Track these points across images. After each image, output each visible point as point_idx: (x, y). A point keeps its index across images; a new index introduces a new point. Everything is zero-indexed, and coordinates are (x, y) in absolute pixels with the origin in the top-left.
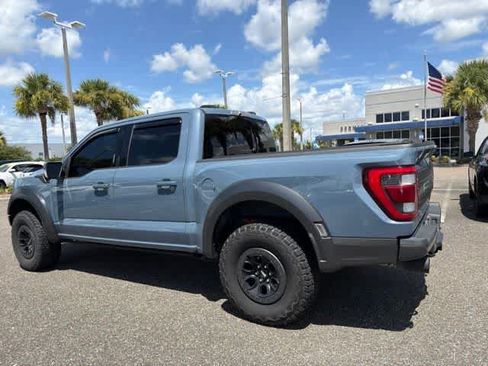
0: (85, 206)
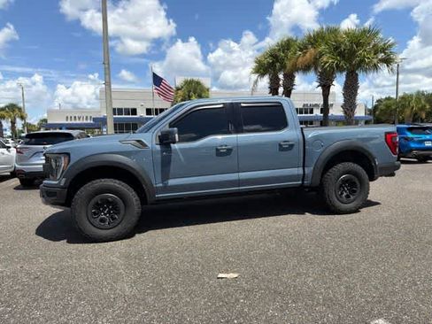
0: (197, 163)
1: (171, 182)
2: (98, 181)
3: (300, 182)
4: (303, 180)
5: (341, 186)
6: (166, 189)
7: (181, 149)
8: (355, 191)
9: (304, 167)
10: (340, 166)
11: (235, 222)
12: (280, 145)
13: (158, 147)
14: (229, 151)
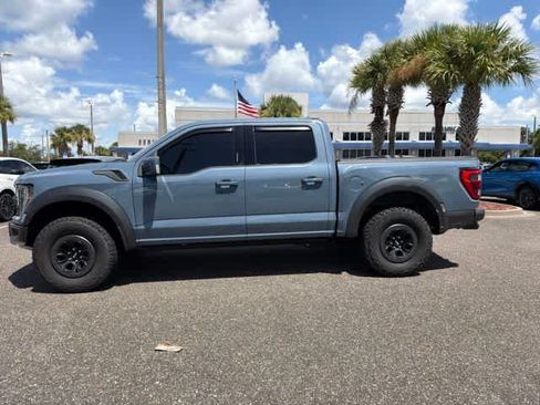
1: (157, 224)
2: (64, 219)
3: (332, 231)
4: (336, 228)
5: (389, 239)
6: (149, 232)
7: (169, 183)
8: (410, 247)
9: (337, 211)
10: (388, 213)
11: (241, 279)
12: (303, 183)
13: (140, 180)
14: (234, 187)
